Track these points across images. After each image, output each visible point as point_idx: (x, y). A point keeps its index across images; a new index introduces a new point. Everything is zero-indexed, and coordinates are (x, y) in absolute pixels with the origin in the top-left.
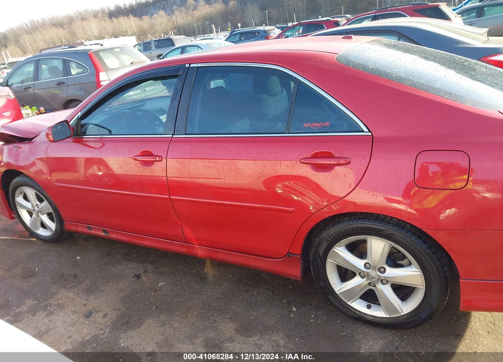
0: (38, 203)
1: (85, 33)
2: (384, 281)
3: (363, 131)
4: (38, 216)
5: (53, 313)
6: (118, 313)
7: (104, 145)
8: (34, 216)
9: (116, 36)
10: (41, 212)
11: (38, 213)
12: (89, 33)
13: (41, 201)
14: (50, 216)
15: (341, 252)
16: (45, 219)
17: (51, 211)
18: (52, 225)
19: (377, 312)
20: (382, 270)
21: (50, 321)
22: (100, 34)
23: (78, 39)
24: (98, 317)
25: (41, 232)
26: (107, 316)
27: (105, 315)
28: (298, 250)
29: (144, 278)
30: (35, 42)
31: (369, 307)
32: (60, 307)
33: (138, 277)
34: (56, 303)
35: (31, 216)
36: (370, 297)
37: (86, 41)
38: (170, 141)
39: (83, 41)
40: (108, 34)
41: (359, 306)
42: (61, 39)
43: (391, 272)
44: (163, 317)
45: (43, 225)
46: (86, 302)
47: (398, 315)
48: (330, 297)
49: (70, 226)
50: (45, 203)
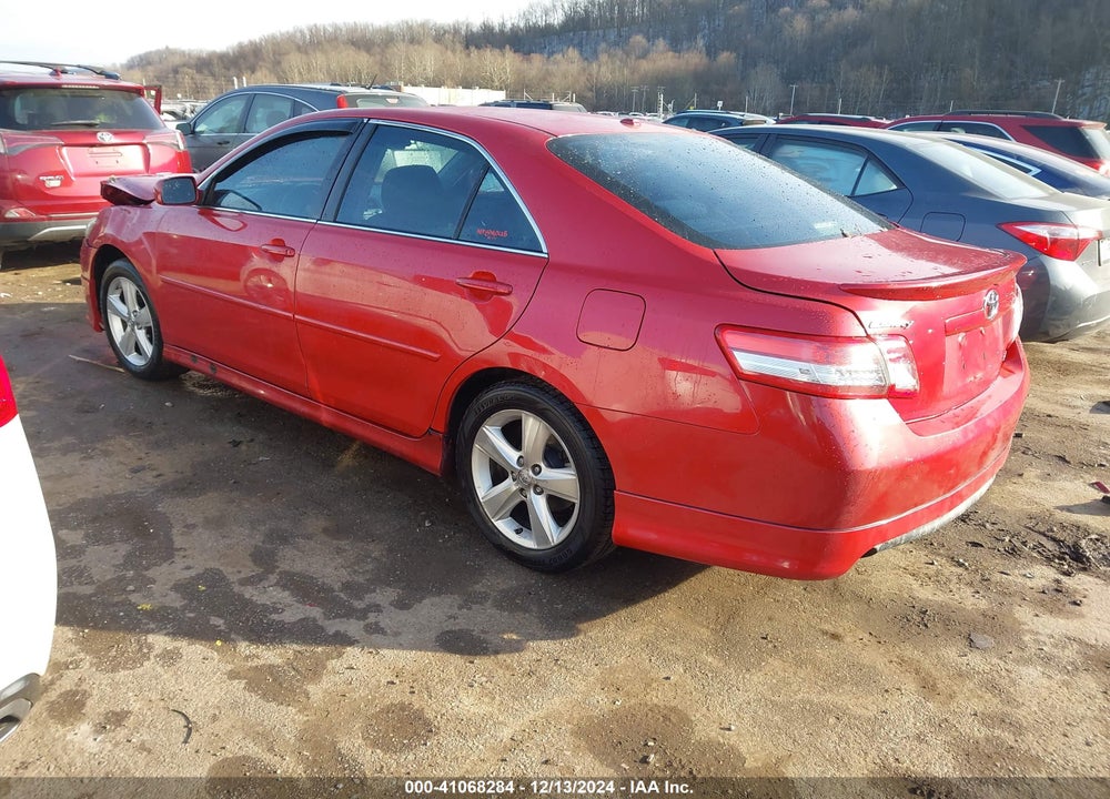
0: (137, 308)
1: (409, 69)
2: (539, 490)
3: (542, 252)
4: (133, 330)
5: (91, 458)
6: (179, 476)
7: (245, 225)
8: (129, 329)
9: (467, 86)
10: (138, 324)
11: (133, 325)
12: (417, 70)
13: (141, 305)
14: (149, 331)
15: (492, 433)
16: (141, 335)
17: (151, 324)
18: (148, 348)
19: (526, 542)
20: (536, 469)
21: (82, 465)
22: (437, 76)
23: (392, 78)
24: (149, 476)
25: (134, 359)
26: (161, 478)
27: (159, 475)
28: (441, 426)
29: (244, 447)
30: (309, 71)
31: (518, 532)
32: (106, 453)
33: (236, 444)
34: (104, 448)
35: (125, 329)
36: (521, 514)
37: (406, 85)
38: (312, 228)
39: (402, 84)
40: (452, 79)
41: (506, 527)
42: (360, 73)
43: (548, 473)
44: (235, 494)
45: (138, 349)
46: (143, 455)
47: (548, 547)
48: (471, 506)
49: (170, 352)
50: (146, 310)
